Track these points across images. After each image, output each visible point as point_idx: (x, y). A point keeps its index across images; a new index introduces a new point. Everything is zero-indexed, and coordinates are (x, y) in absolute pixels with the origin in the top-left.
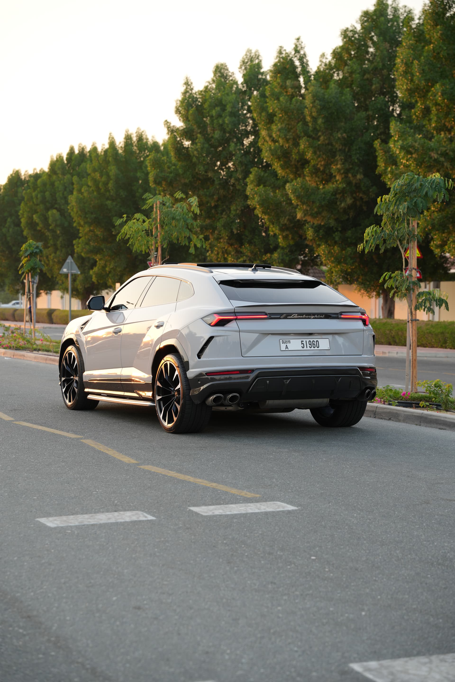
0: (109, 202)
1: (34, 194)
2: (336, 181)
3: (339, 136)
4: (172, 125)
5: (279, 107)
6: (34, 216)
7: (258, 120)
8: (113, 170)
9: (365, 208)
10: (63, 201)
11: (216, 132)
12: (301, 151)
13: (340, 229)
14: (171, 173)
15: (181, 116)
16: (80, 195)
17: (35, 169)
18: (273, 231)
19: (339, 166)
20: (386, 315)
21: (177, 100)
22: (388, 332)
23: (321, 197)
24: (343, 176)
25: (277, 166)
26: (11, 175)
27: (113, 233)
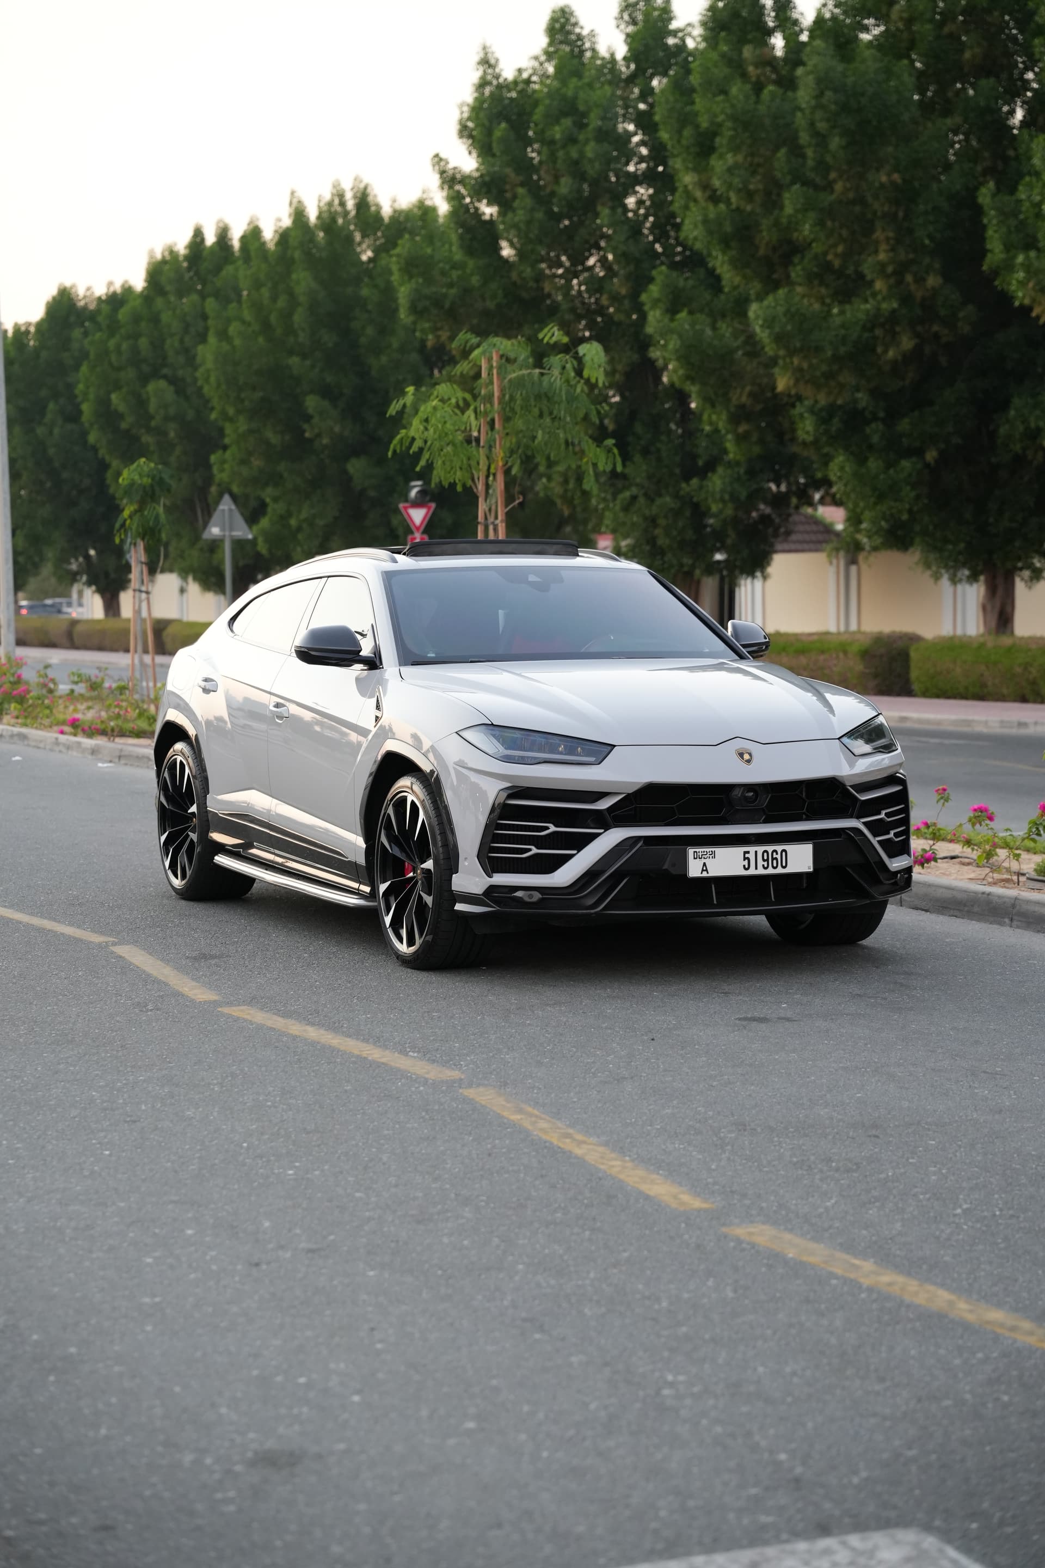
0: (294, 361)
1: (112, 343)
2: (874, 295)
3: (884, 179)
4: (451, 166)
5: (729, 111)
6: (114, 397)
7: (673, 147)
8: (303, 280)
9: (943, 361)
10: (181, 359)
11: (563, 180)
12: (784, 220)
13: (882, 414)
14: (451, 285)
15: (471, 145)
16: (224, 344)
17: (110, 284)
18: (711, 423)
19: (882, 256)
20: (993, 624)
21: (462, 105)
22: (1018, 670)
23: (837, 336)
24: (892, 281)
25: (720, 263)
26: (54, 298)
27: (307, 435)
